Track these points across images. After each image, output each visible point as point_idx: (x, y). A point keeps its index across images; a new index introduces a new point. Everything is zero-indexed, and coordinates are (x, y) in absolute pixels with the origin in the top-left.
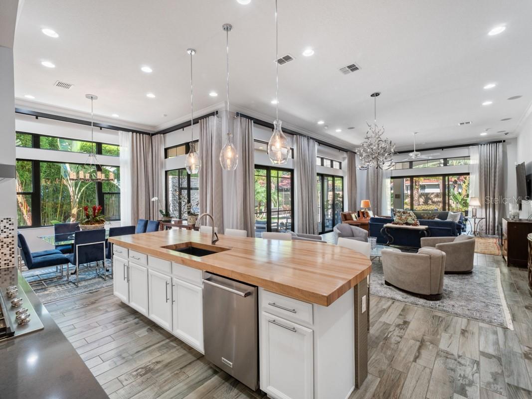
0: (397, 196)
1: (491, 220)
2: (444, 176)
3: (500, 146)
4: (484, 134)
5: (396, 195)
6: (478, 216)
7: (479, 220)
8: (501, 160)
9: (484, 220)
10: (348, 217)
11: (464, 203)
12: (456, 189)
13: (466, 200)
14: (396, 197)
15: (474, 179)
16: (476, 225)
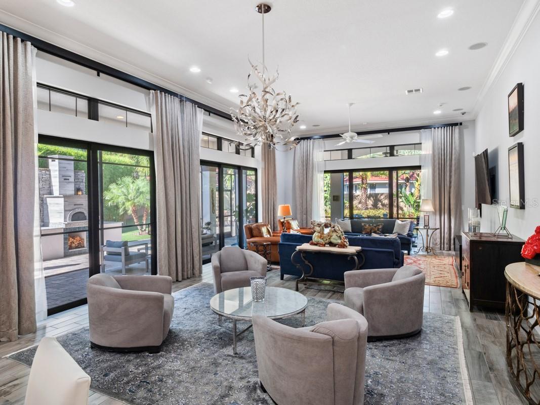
0: (335, 198)
1: (446, 230)
2: (391, 169)
3: (456, 129)
4: (437, 112)
5: (334, 196)
6: (431, 226)
7: (432, 231)
8: (457, 148)
9: (439, 230)
10: (255, 232)
11: (416, 206)
12: (408, 188)
13: (419, 202)
14: (334, 200)
15: (426, 174)
16: (429, 238)
